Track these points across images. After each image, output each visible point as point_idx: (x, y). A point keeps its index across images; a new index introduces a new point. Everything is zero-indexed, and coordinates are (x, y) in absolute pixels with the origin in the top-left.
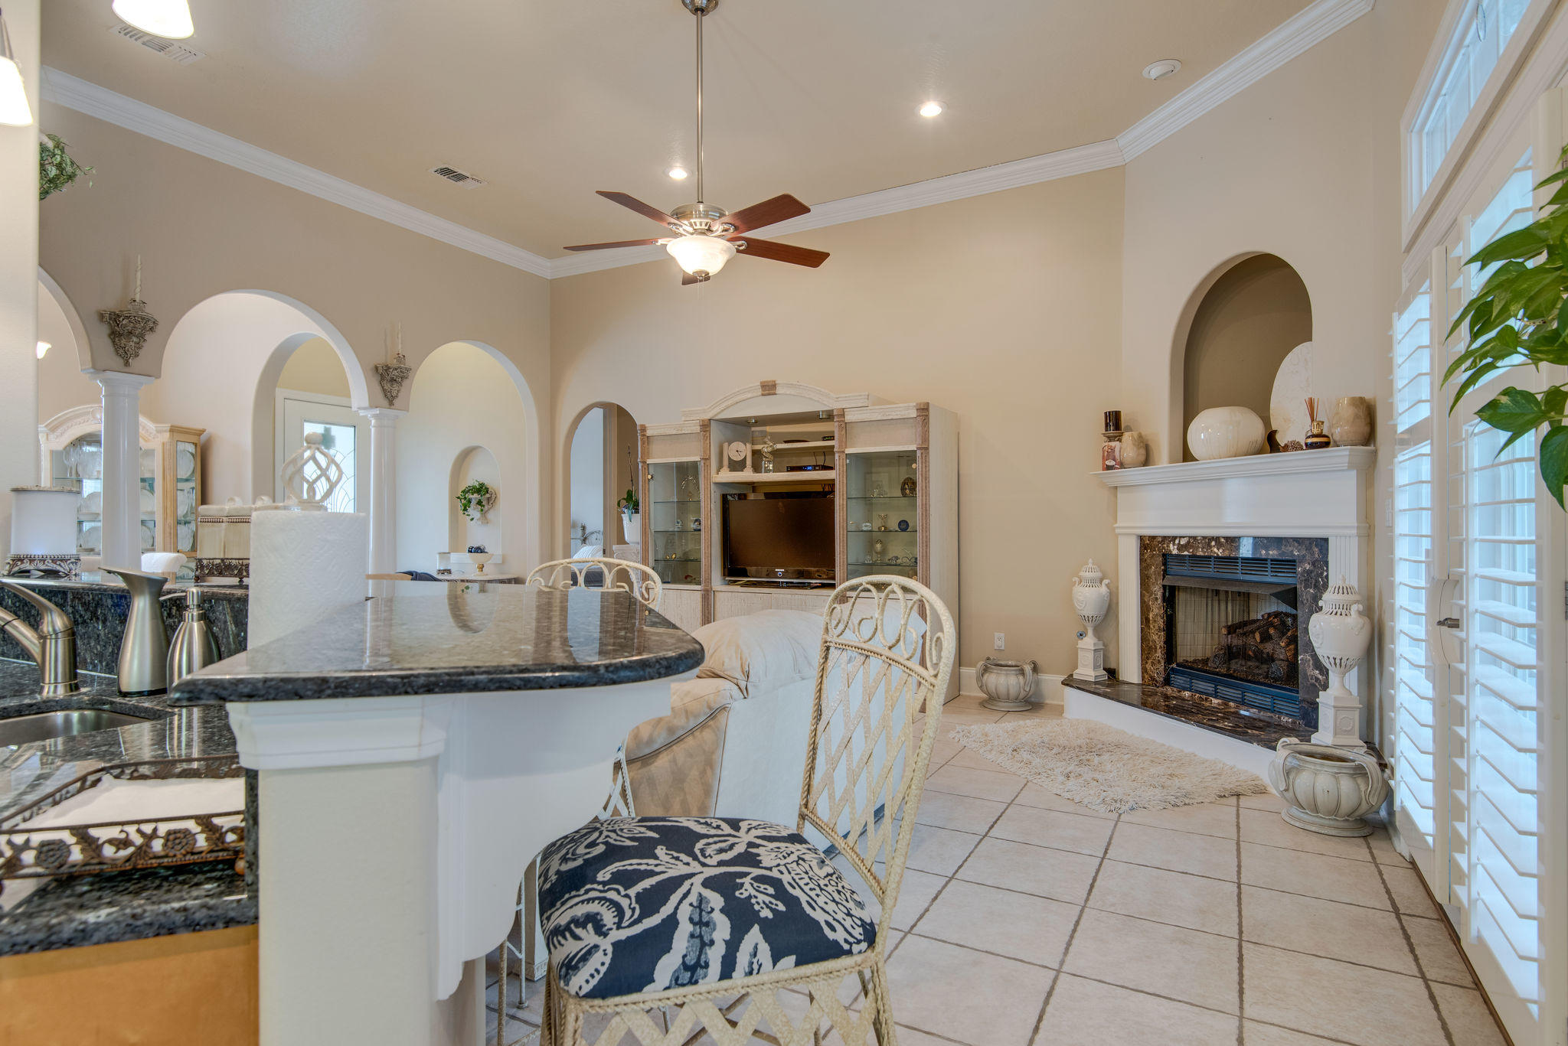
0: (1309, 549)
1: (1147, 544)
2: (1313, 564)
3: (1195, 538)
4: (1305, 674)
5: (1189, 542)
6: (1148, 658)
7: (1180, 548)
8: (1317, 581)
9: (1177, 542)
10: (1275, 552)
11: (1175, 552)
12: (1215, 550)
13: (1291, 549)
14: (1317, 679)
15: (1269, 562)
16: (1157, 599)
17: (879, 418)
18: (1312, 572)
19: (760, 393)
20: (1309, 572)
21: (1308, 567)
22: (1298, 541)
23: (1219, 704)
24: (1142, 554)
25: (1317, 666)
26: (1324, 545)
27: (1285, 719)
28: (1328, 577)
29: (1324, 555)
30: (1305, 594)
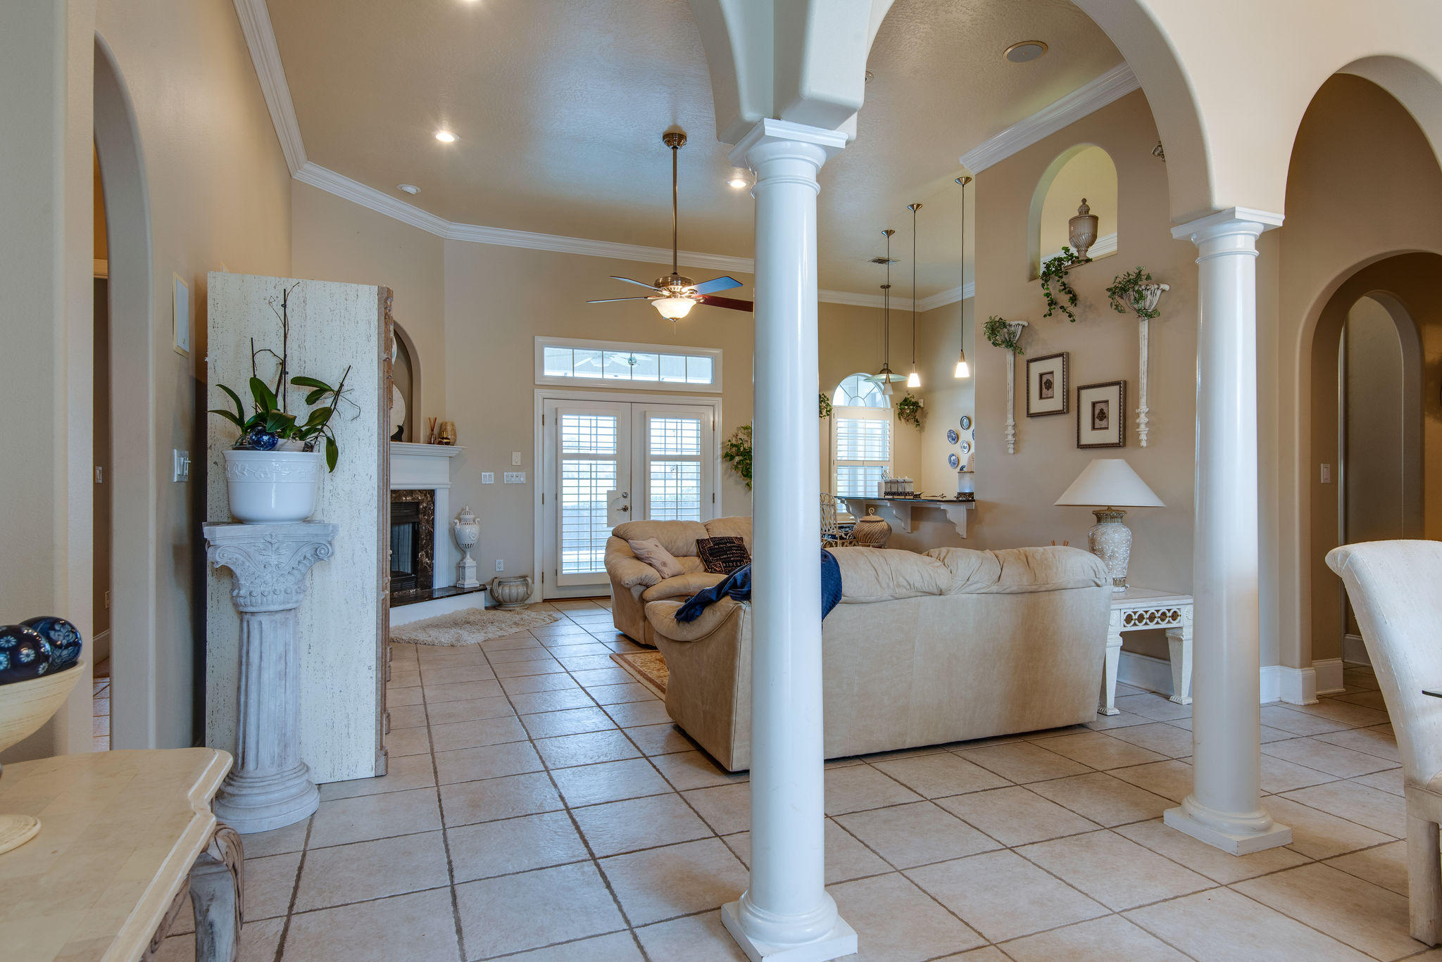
0: (425, 495)
2: (427, 503)
4: (422, 560)
8: (429, 512)
10: (410, 498)
13: (417, 496)
14: (427, 563)
15: (405, 504)
20: (426, 507)
21: (425, 505)
22: (420, 491)
25: (427, 556)
26: (431, 493)
27: (411, 591)
28: (434, 509)
29: (432, 498)
30: (423, 520)
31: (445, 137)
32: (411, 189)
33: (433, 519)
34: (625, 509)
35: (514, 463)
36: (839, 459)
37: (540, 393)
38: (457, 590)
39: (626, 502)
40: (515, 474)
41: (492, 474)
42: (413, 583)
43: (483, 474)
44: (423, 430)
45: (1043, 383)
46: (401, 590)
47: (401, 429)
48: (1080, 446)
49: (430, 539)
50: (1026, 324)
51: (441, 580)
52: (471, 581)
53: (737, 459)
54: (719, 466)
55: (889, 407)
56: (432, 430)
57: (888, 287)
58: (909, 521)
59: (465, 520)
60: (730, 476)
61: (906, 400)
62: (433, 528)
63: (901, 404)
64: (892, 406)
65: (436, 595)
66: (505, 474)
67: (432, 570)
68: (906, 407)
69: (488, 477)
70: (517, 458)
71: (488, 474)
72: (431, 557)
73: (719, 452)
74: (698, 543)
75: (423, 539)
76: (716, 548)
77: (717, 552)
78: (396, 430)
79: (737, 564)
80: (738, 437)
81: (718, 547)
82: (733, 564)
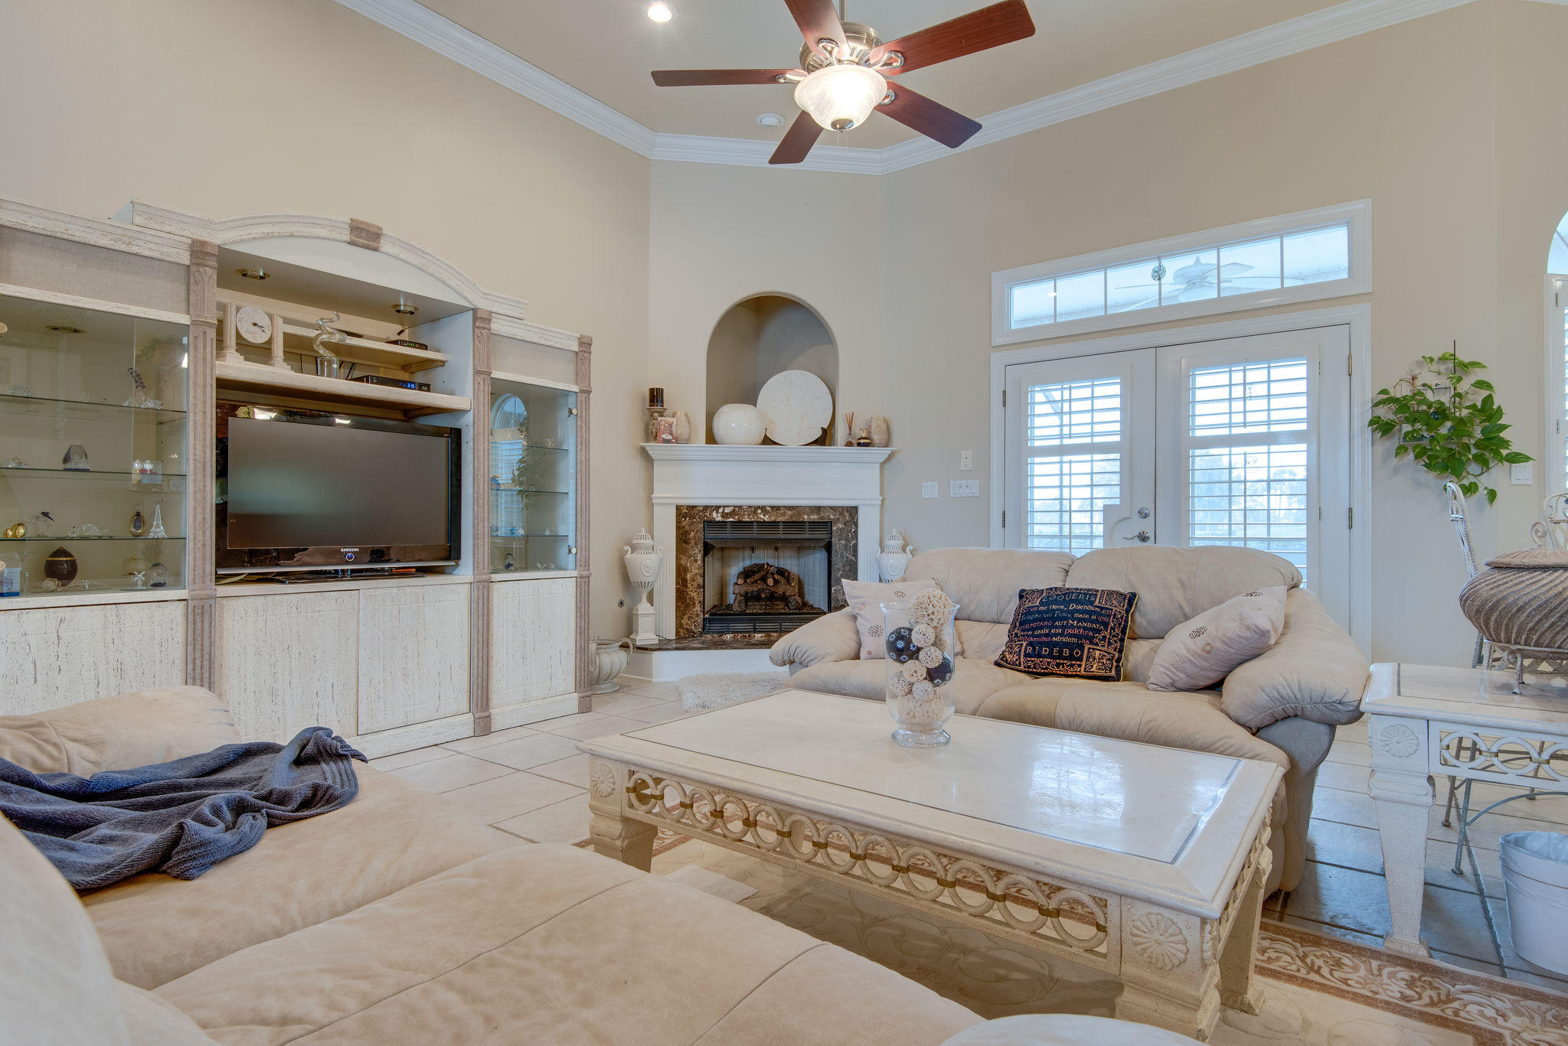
0: (841, 514)
1: (685, 514)
2: (845, 524)
3: (740, 507)
5: (734, 511)
6: (684, 614)
7: (724, 515)
8: (848, 535)
9: (721, 510)
10: (816, 517)
11: (719, 518)
12: (762, 516)
13: (828, 514)
15: (807, 524)
16: (696, 561)
17: (535, 340)
18: (844, 529)
19: (347, 238)
20: (841, 530)
21: (841, 526)
22: (831, 508)
23: (762, 637)
24: (678, 522)
26: (853, 511)
28: (856, 533)
29: (853, 518)
30: (838, 544)
31: (660, 13)
32: (771, 121)
33: (856, 546)
34: (1143, 538)
35: (963, 467)
37: (998, 359)
39: (1145, 526)
40: (964, 483)
41: (937, 484)
43: (925, 484)
44: (841, 432)
47: (825, 431)
49: (850, 570)
53: (1408, 427)
56: (850, 429)
59: (889, 547)
60: (1396, 471)
62: (856, 556)
66: (952, 483)
69: (930, 490)
70: (967, 459)
71: (929, 484)
73: (1363, 418)
74: (1021, 597)
75: (839, 569)
76: (1039, 612)
77: (1035, 620)
78: (819, 433)
79: (1060, 652)
80: (1418, 383)
81: (1045, 608)
82: (1051, 651)
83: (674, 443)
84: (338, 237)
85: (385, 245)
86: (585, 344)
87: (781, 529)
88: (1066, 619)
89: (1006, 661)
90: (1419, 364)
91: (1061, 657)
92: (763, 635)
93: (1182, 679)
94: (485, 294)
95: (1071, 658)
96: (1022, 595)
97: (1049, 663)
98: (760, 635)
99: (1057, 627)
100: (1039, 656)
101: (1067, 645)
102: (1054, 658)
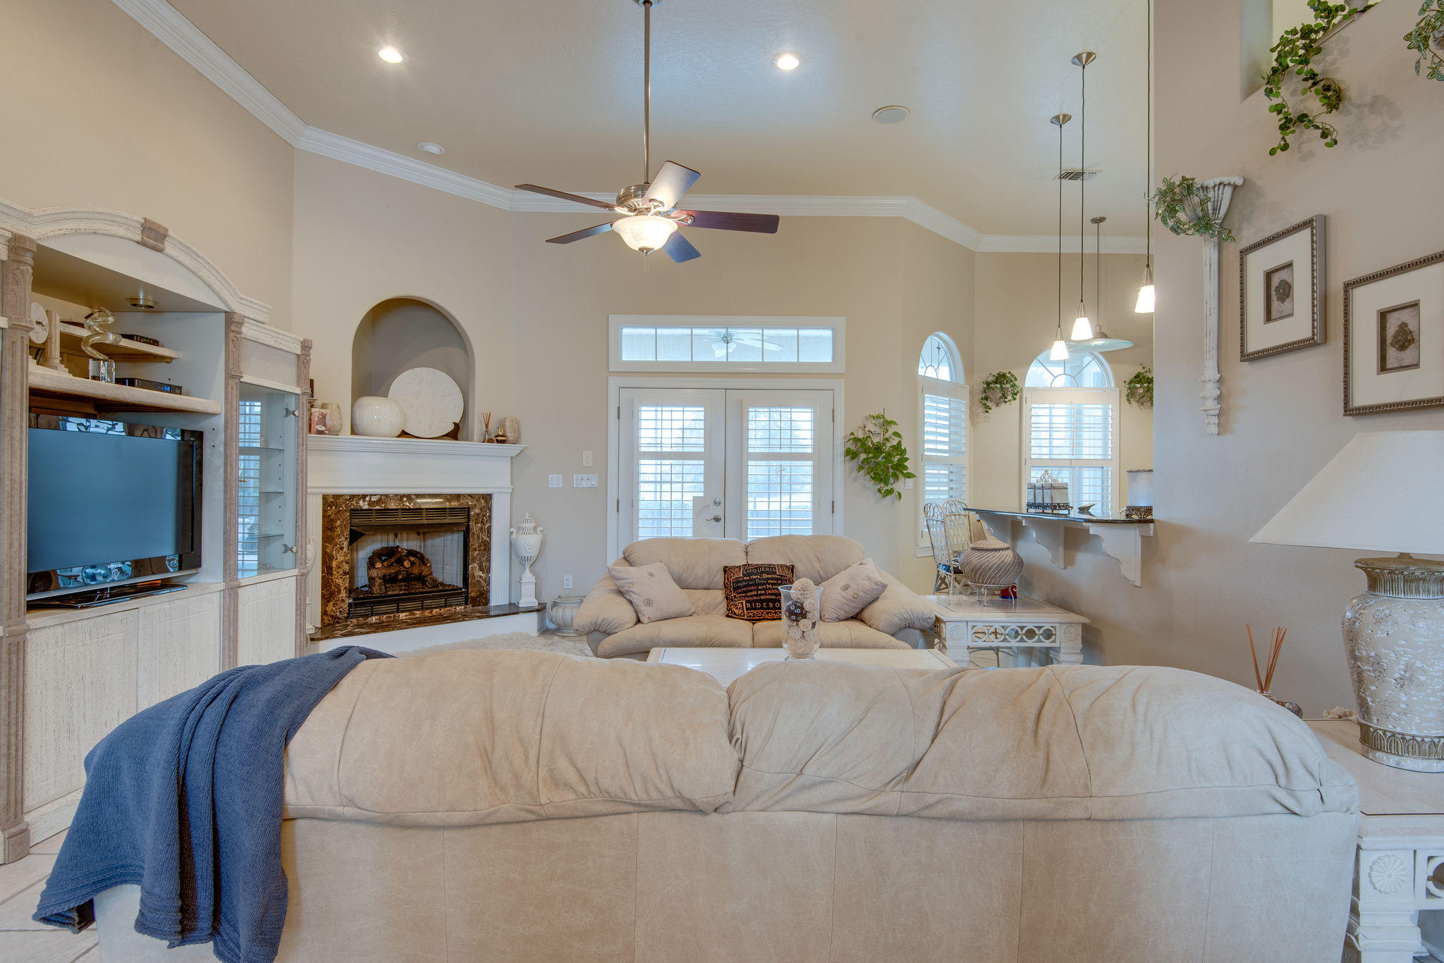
0: (478, 500)
1: (331, 502)
2: (481, 509)
3: (387, 496)
4: (473, 574)
5: (380, 499)
6: (328, 601)
7: (370, 503)
8: (483, 519)
9: (367, 499)
10: (456, 503)
11: (366, 507)
12: (407, 504)
13: (466, 501)
14: (481, 576)
15: (449, 510)
16: (342, 548)
17: (272, 343)
18: (480, 514)
19: (139, 238)
20: (478, 514)
21: (477, 511)
22: (471, 496)
23: (406, 616)
24: (325, 511)
25: (481, 569)
26: (488, 498)
27: (458, 608)
28: (490, 517)
29: (488, 504)
30: (475, 528)
31: (391, 55)
32: (433, 148)
33: (490, 528)
34: (717, 519)
35: (585, 464)
36: (1033, 457)
37: (613, 383)
38: (513, 610)
39: (718, 512)
40: (585, 476)
41: (561, 476)
42: (462, 599)
43: (550, 476)
44: (477, 427)
45: (1273, 288)
46: (446, 606)
47: (457, 426)
48: (1351, 411)
49: (484, 550)
50: (1239, 182)
51: (498, 597)
52: (528, 600)
53: (863, 456)
54: (841, 466)
55: (1113, 386)
56: (487, 426)
57: (1102, 220)
58: (1061, 549)
59: (523, 529)
60: (855, 480)
61: (1137, 376)
62: (490, 537)
63: (1131, 382)
64: (1117, 386)
65: (492, 613)
66: (575, 476)
67: (488, 584)
68: (1138, 386)
69: (555, 481)
70: (588, 458)
71: (555, 476)
72: (488, 570)
73: (840, 450)
74: (725, 571)
75: (475, 549)
76: (745, 581)
77: (745, 586)
78: (452, 427)
79: (768, 605)
80: (867, 429)
81: (748, 578)
82: (762, 605)
83: (328, 434)
84: (132, 237)
85: (169, 248)
86: (306, 346)
87: (424, 515)
88: (765, 584)
89: (735, 613)
90: (867, 418)
91: (768, 608)
92: (407, 613)
93: (842, 614)
94: (241, 299)
95: (774, 608)
96: (725, 570)
97: (762, 613)
98: (404, 614)
99: (761, 590)
100: (755, 609)
101: (770, 600)
102: (765, 609)
